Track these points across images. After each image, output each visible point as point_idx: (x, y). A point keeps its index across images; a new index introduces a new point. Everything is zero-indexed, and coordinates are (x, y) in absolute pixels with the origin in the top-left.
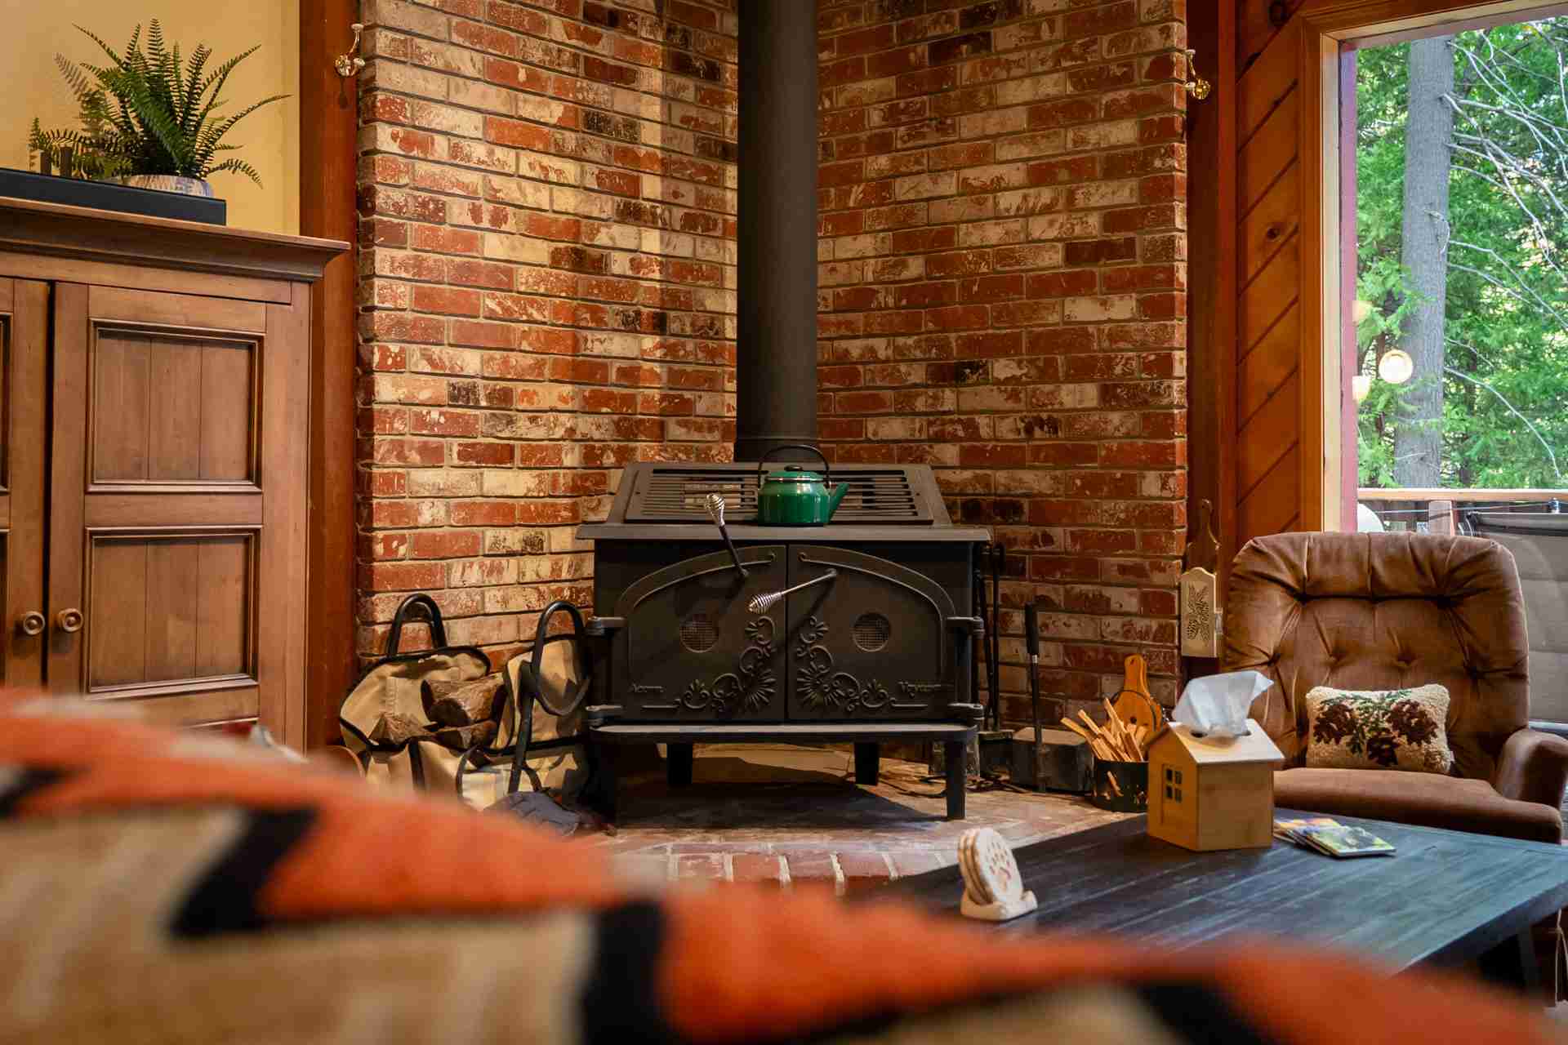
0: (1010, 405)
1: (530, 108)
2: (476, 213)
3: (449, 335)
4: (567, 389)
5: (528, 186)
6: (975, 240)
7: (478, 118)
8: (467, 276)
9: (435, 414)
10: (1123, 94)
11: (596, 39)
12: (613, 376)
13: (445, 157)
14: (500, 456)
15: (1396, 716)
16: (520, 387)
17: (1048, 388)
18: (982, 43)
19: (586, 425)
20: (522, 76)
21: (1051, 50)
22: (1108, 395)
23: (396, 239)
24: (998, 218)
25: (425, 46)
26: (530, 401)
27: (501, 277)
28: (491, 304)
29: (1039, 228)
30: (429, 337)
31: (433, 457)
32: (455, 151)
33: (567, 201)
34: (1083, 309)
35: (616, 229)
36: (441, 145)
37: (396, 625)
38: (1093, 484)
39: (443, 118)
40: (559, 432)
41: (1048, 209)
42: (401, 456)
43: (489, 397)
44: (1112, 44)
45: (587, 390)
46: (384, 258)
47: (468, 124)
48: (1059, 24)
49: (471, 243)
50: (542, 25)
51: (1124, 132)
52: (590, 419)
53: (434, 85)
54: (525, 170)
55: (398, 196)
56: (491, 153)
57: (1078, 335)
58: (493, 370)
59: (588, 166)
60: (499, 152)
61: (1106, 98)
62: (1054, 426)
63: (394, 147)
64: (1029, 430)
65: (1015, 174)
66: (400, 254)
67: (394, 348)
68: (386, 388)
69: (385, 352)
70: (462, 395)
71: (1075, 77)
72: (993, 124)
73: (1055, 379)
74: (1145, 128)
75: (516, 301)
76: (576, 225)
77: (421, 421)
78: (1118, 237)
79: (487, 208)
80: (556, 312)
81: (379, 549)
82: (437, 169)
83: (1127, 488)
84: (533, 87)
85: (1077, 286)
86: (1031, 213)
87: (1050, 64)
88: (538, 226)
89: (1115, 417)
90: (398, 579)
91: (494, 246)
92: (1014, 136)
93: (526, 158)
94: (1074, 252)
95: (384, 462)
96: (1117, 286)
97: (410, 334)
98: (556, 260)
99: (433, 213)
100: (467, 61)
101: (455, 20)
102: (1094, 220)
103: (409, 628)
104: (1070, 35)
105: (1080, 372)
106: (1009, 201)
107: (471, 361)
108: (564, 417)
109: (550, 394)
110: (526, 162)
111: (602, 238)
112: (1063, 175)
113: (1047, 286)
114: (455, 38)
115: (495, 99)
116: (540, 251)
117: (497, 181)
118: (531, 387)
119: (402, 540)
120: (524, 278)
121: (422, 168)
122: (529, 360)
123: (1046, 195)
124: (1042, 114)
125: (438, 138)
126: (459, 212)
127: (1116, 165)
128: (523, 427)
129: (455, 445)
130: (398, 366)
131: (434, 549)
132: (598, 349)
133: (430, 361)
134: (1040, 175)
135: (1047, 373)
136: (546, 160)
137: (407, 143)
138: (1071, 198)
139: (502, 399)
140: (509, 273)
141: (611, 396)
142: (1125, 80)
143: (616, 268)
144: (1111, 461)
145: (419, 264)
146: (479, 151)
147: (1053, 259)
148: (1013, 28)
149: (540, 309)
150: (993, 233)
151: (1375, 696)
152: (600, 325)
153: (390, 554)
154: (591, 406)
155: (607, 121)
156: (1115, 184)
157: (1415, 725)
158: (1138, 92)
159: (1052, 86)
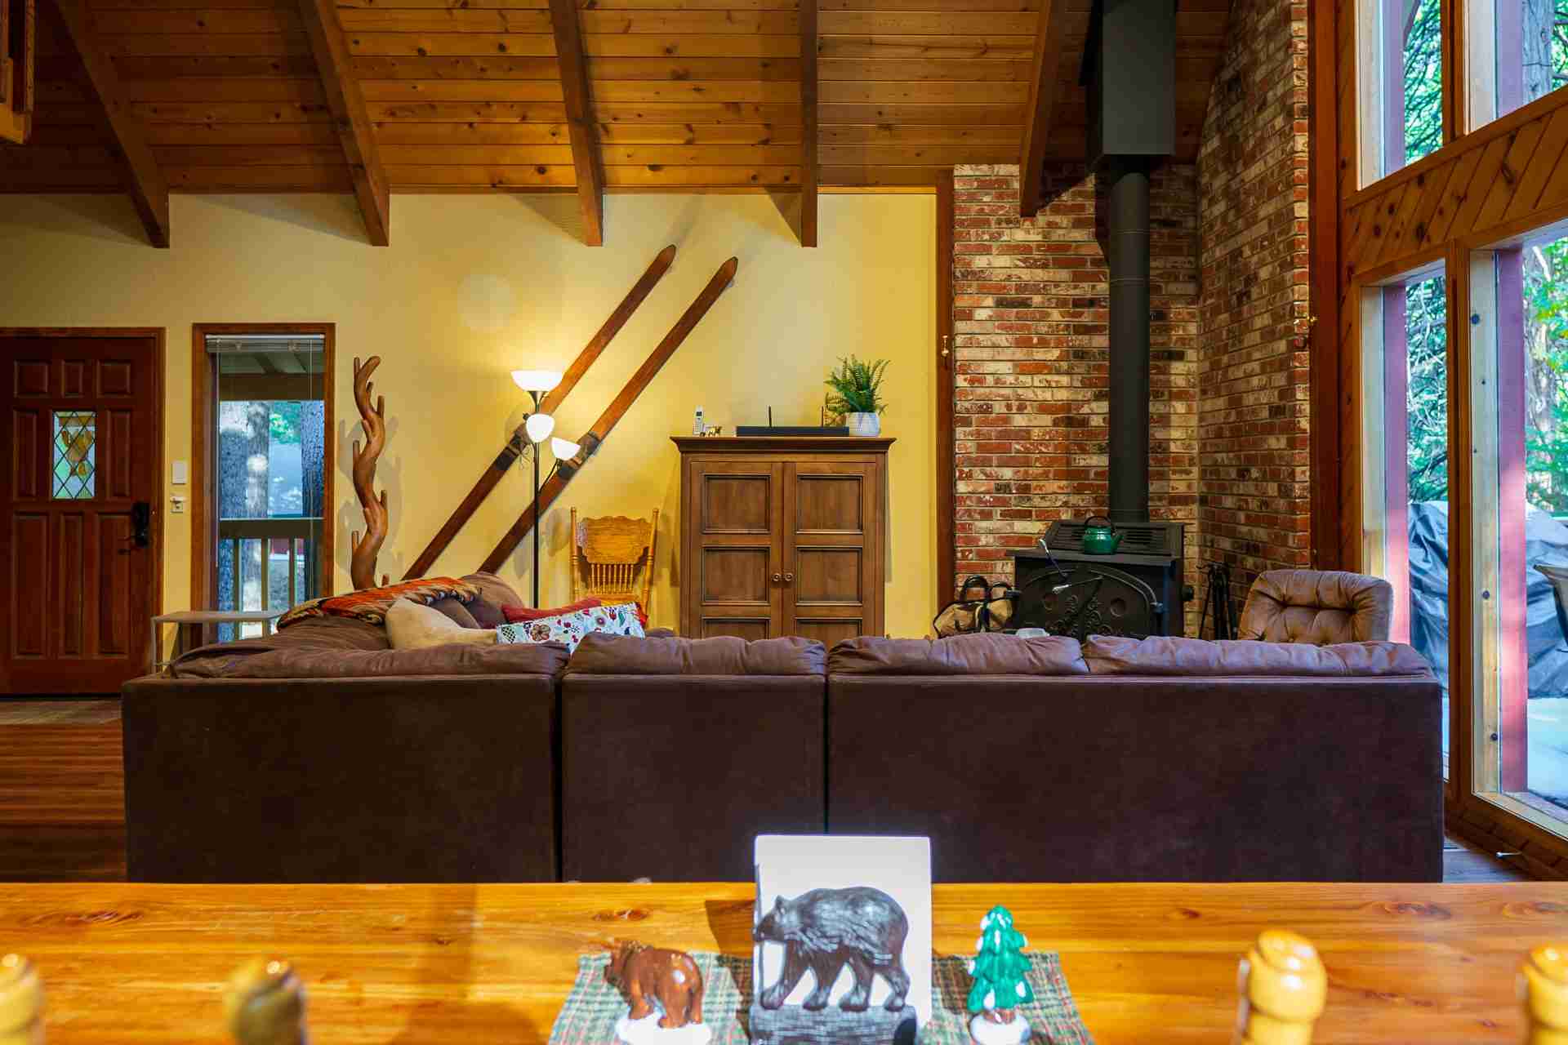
0: (1256, 493)
1: (1040, 355)
2: (1009, 407)
3: (995, 462)
4: (1063, 483)
5: (1039, 391)
6: (1247, 403)
7: (1010, 365)
8: (1006, 435)
9: (987, 497)
10: (1283, 326)
11: (1080, 315)
12: (1092, 475)
13: (992, 384)
14: (1025, 515)
16: (1034, 483)
17: (1265, 484)
18: (1249, 296)
19: (1074, 499)
20: (1035, 341)
21: (1265, 301)
22: (1279, 488)
23: (966, 423)
24: (1253, 391)
25: (981, 338)
26: (1041, 489)
27: (1024, 434)
28: (1017, 447)
29: (1263, 397)
30: (986, 463)
31: (986, 516)
32: (997, 381)
33: (1063, 395)
34: (1273, 442)
35: (1094, 405)
36: (990, 380)
37: (966, 586)
39: (991, 367)
40: (1059, 503)
41: (1265, 387)
42: (970, 515)
43: (1017, 489)
45: (1076, 483)
46: (960, 432)
47: (1005, 368)
48: (1267, 287)
49: (1005, 420)
50: (1048, 314)
51: (1283, 346)
52: (1077, 497)
53: (986, 354)
54: (1037, 383)
55: (967, 404)
56: (1016, 379)
57: (1272, 456)
58: (1020, 475)
59: (1075, 377)
60: (1022, 378)
62: (1267, 504)
63: (966, 384)
64: (1261, 507)
65: (1257, 368)
66: (968, 429)
67: (966, 470)
68: (962, 487)
69: (961, 472)
70: (1003, 488)
71: (1272, 316)
72: (1252, 339)
73: (1267, 481)
74: (1288, 344)
75: (1032, 444)
76: (1067, 406)
77: (980, 500)
78: (1282, 403)
79: (1015, 404)
80: (1056, 447)
81: (959, 555)
82: (987, 390)
84: (1043, 343)
85: (1271, 429)
86: (1261, 389)
87: (1265, 308)
88: (1044, 408)
90: (969, 567)
91: (1019, 421)
92: (1257, 347)
93: (1037, 378)
94: (1271, 411)
95: (961, 519)
97: (974, 463)
98: (1056, 423)
99: (986, 409)
100: (1002, 340)
101: (996, 323)
102: (1276, 394)
103: (975, 589)
104: (1270, 292)
105: (1273, 477)
106: (1256, 382)
107: (1007, 473)
108: (1061, 497)
109: (1053, 486)
110: (1037, 380)
111: (1086, 409)
112: (1269, 369)
113: (1264, 429)
114: (997, 331)
115: (1020, 354)
116: (1047, 420)
117: (1020, 391)
118: (1042, 483)
119: (971, 552)
120: (1036, 433)
121: (981, 391)
122: (1040, 470)
123: (1264, 379)
124: (1264, 335)
125: (988, 377)
126: (999, 408)
128: (1037, 501)
129: (999, 510)
130: (969, 476)
131: (985, 555)
132: (1082, 463)
133: (985, 474)
134: (1263, 368)
135: (1265, 477)
136: (1049, 377)
137: (972, 381)
138: (1270, 381)
139: (1024, 489)
140: (1028, 432)
141: (1092, 484)
143: (1093, 423)
145: (978, 433)
146: (1011, 379)
147: (1266, 414)
148: (1256, 288)
149: (1047, 447)
150: (1251, 400)
152: (1084, 451)
153: (964, 557)
154: (1078, 491)
155: (1087, 353)
158: (1286, 324)
159: (1266, 320)
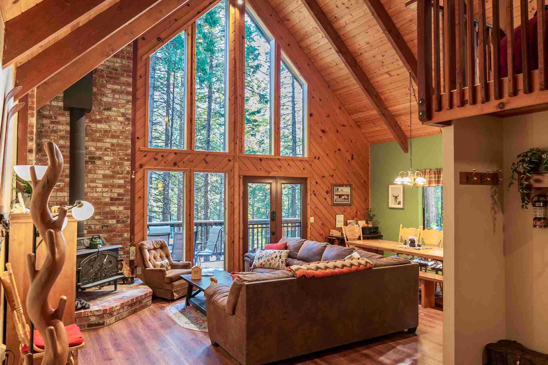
0: (98, 223)
6: (92, 195)
10: (121, 176)
17: (106, 220)
18: (94, 163)
21: (108, 166)
22: (118, 222)
24: (96, 192)
29: (105, 194)
34: (113, 208)
38: (114, 236)
41: (106, 192)
44: (119, 167)
48: (109, 163)
51: (122, 182)
57: (113, 212)
61: (118, 176)
62: (107, 226)
64: (102, 227)
65: (100, 185)
71: (113, 172)
72: (95, 176)
73: (108, 219)
74: (125, 181)
78: (121, 197)
83: (121, 236)
85: (113, 204)
86: (103, 192)
87: (107, 169)
89: (119, 225)
92: (100, 179)
94: (112, 199)
96: (120, 205)
102: (116, 194)
104: (111, 164)
105: (113, 218)
106: (98, 190)
112: (110, 187)
113: (106, 204)
123: (106, 190)
124: (105, 176)
127: (120, 186)
134: (105, 186)
135: (106, 218)
138: (111, 191)
142: (122, 174)
144: (118, 232)
147: (108, 200)
148: (100, 161)
150: (95, 195)
156: (120, 189)
158: (124, 176)
159: (108, 172)
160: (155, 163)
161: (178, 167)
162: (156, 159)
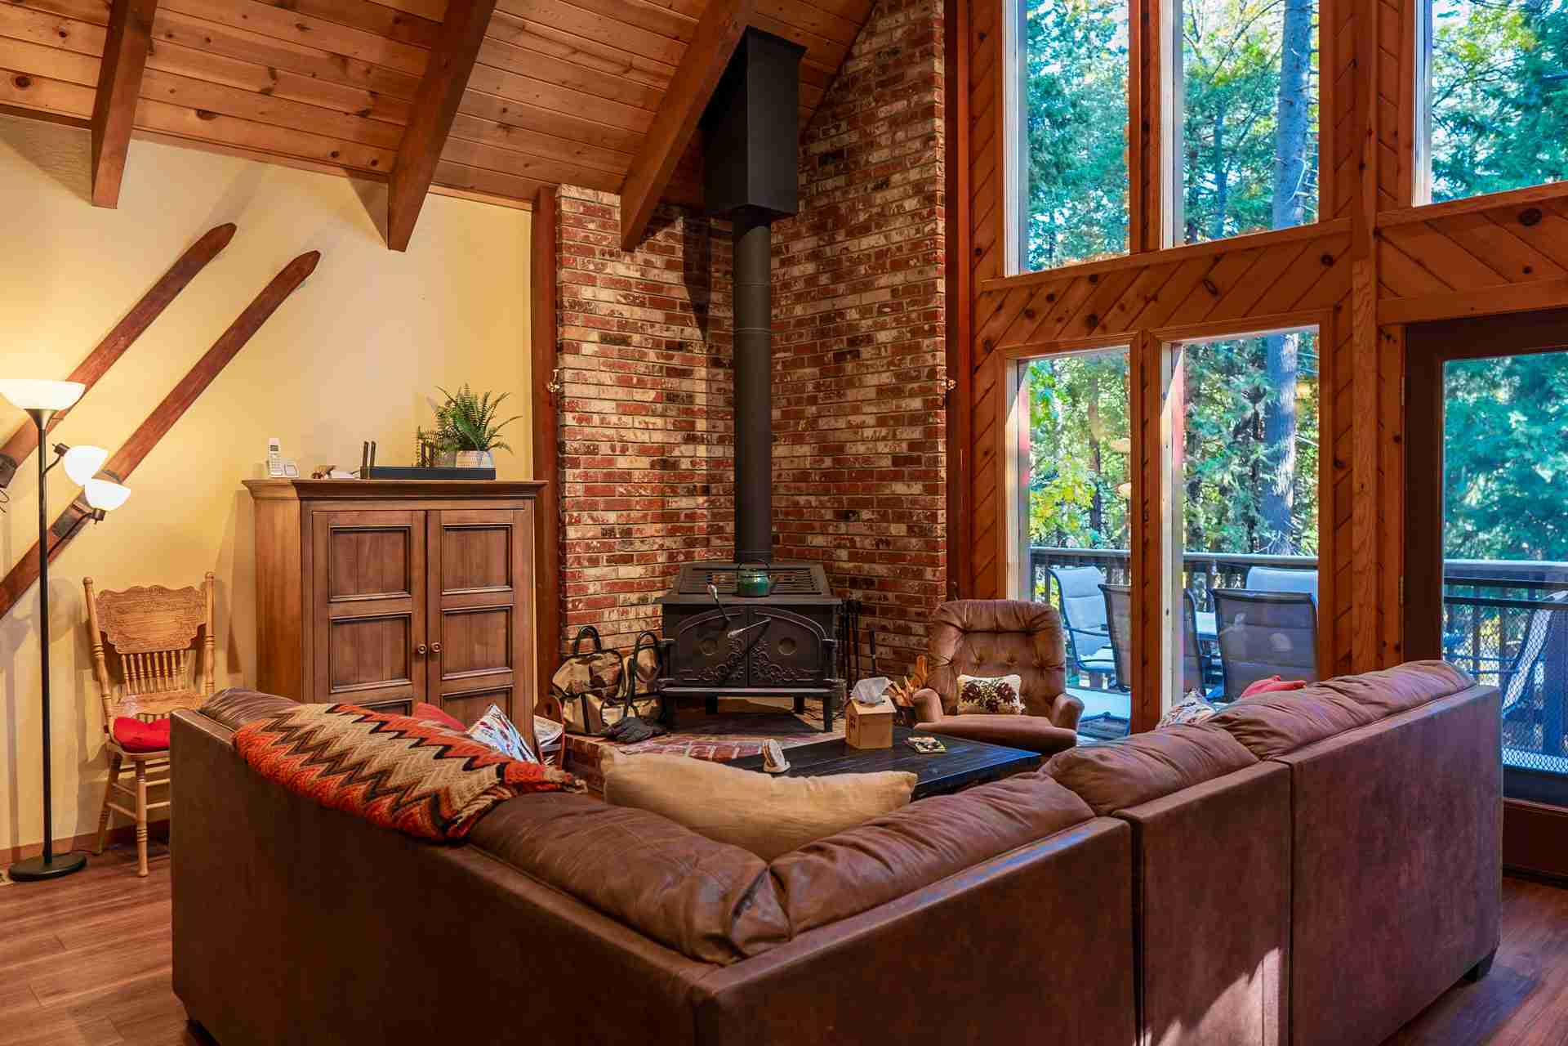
0: (868, 533)
1: (639, 395)
2: (613, 449)
3: (601, 506)
4: (659, 526)
5: (639, 433)
6: (854, 450)
7: (613, 404)
8: (609, 477)
9: (595, 543)
10: (915, 385)
11: (671, 357)
12: (682, 517)
13: (598, 424)
14: (627, 560)
15: (999, 690)
16: (636, 526)
17: (885, 524)
18: (856, 355)
19: (669, 542)
20: (635, 380)
21: (885, 361)
22: (910, 529)
23: (575, 464)
24: (863, 440)
25: (588, 374)
26: (641, 533)
27: (625, 477)
28: (621, 490)
29: (881, 447)
30: (593, 507)
31: (594, 562)
32: (602, 420)
33: (658, 437)
34: (899, 488)
35: (683, 447)
36: (596, 419)
37: (578, 639)
38: (904, 571)
39: (596, 406)
40: (656, 547)
41: (884, 439)
42: (579, 563)
43: (621, 533)
44: (912, 359)
45: (670, 526)
46: (570, 474)
47: (608, 407)
48: (889, 349)
49: (611, 462)
50: (645, 354)
51: (916, 404)
52: (671, 539)
53: (592, 391)
54: (637, 425)
55: (575, 444)
56: (620, 419)
57: (897, 500)
58: (623, 520)
59: (668, 420)
60: (624, 418)
61: (910, 386)
62: (888, 543)
63: (574, 423)
64: (877, 545)
65: (871, 420)
66: (577, 471)
67: (575, 514)
68: (572, 533)
69: (571, 516)
70: (608, 533)
71: (897, 376)
72: (861, 394)
73: (888, 522)
74: (925, 402)
75: (633, 487)
76: (662, 449)
77: (588, 547)
78: (915, 454)
79: (618, 446)
80: (653, 489)
81: (570, 606)
82: (594, 430)
83: (919, 575)
84: (641, 384)
85: (897, 477)
86: (877, 440)
87: (885, 368)
88: (644, 450)
89: (914, 541)
90: (579, 619)
91: (622, 463)
92: (869, 401)
93: (638, 419)
94: (897, 460)
95: (571, 568)
96: (915, 477)
97: (581, 507)
98: (653, 466)
99: (592, 451)
100: (607, 378)
101: (602, 360)
102: (904, 445)
103: (585, 640)
104: (894, 354)
105: (899, 518)
106: (868, 433)
107: (612, 517)
108: (657, 540)
109: (651, 529)
110: (638, 421)
111: (676, 453)
112: (891, 423)
113: (885, 476)
114: (602, 368)
115: (621, 393)
116: (645, 462)
117: (623, 432)
118: (641, 527)
119: (580, 601)
120: (636, 475)
121: (587, 430)
122: (640, 514)
123: (884, 431)
124: (883, 391)
125: (595, 416)
126: (605, 449)
127: (914, 419)
128: (638, 545)
129: (605, 556)
130: (578, 521)
131: (595, 604)
132: (674, 506)
133: (592, 518)
134: (882, 421)
135: (884, 517)
136: (647, 419)
137: (580, 420)
138: (895, 434)
139: (627, 533)
140: (629, 474)
141: (683, 528)
142: (917, 378)
143: (683, 467)
144: (913, 561)
145: (586, 475)
146: (614, 419)
147: (886, 463)
148: (869, 349)
149: (645, 490)
150: (861, 448)
151: (989, 680)
152: (675, 493)
153: (575, 608)
154: (672, 533)
155: (678, 396)
156: (914, 428)
157: (1006, 693)
158: (922, 384)
159: (886, 378)
160: (1029, 326)
161: (1104, 328)
162: (1030, 314)
